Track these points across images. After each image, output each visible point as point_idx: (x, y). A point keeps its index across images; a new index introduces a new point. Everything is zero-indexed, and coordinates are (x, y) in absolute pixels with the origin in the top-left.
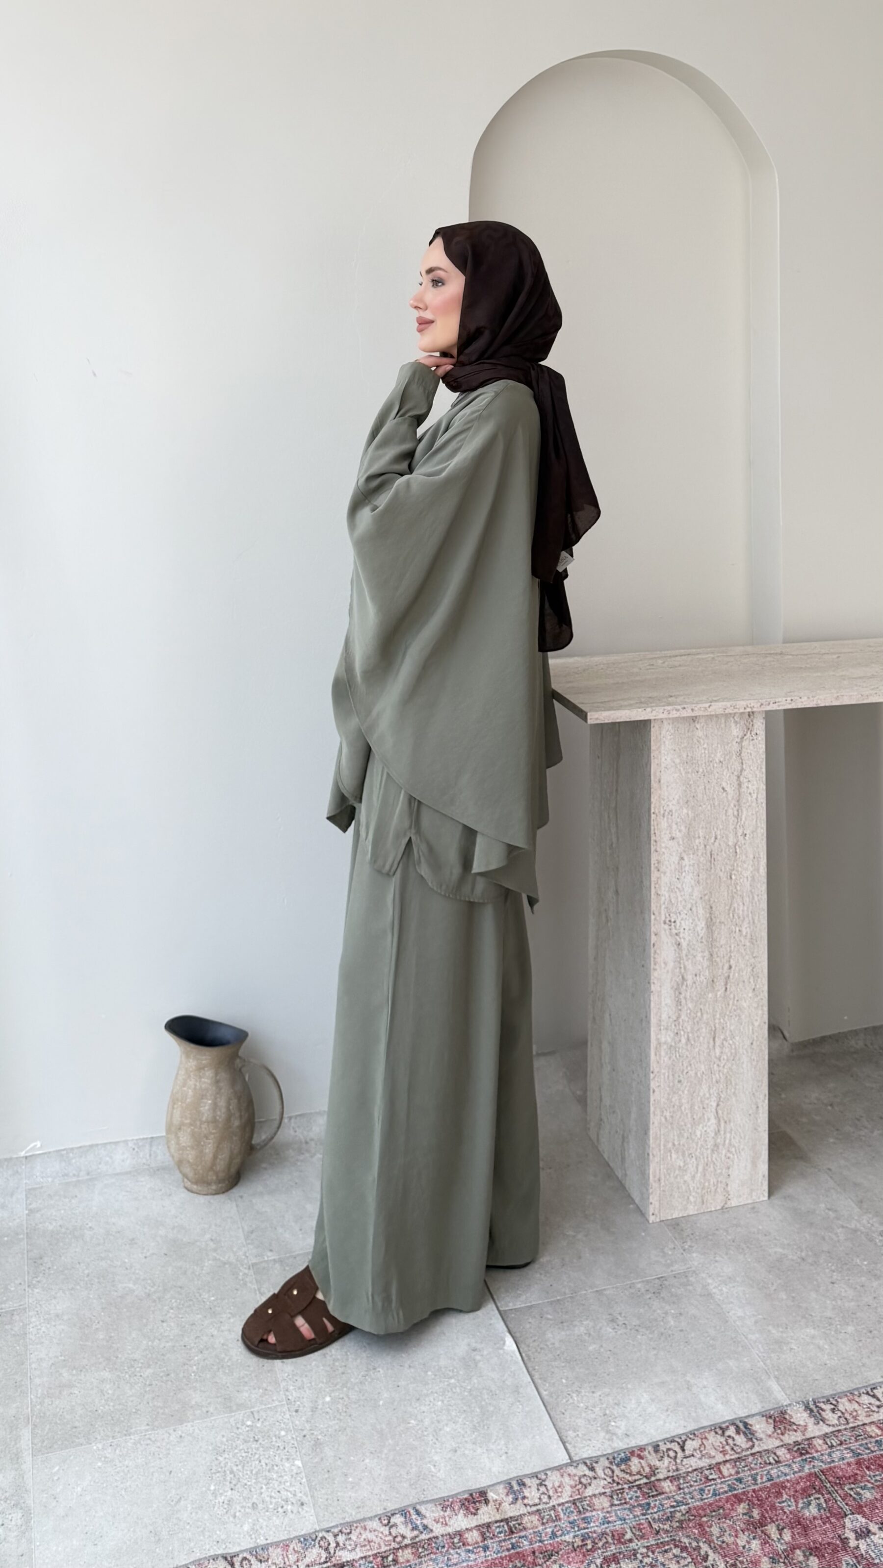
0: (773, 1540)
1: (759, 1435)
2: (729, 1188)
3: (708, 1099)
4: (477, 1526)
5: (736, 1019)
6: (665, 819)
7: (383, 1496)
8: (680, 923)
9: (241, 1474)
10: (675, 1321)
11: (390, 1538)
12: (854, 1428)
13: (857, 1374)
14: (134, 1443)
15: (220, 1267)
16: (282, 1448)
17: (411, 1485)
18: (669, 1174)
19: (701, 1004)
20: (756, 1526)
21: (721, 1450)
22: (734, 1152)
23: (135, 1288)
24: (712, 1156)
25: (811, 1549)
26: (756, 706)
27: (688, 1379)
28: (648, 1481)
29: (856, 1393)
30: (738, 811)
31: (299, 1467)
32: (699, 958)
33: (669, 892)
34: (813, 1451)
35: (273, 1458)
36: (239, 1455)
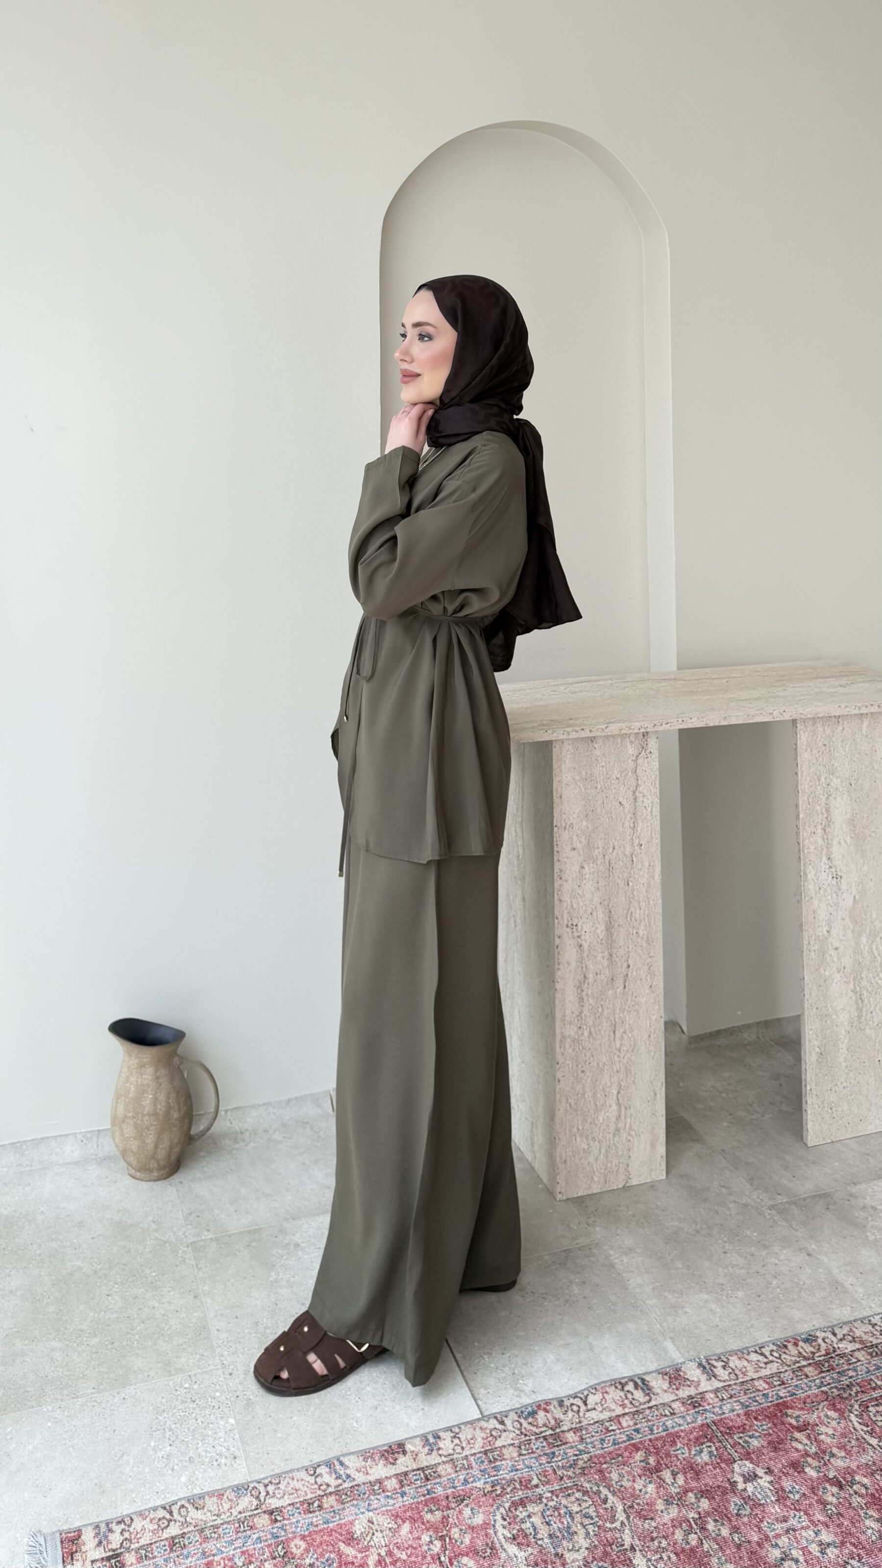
0: (667, 1484)
1: (656, 1390)
2: (630, 1169)
3: (609, 1087)
4: (395, 1475)
5: (635, 1014)
6: (567, 832)
7: (309, 1449)
8: (582, 926)
9: (178, 1431)
10: (579, 1289)
11: (316, 1486)
12: (743, 1382)
13: (746, 1334)
14: (81, 1405)
15: (161, 1245)
16: (217, 1407)
17: (335, 1440)
18: (574, 1156)
19: (601, 1000)
20: (652, 1472)
21: (621, 1403)
22: (634, 1136)
23: (82, 1266)
24: (614, 1140)
25: (702, 1491)
26: (649, 727)
27: (590, 1340)
28: (553, 1432)
29: (745, 1352)
30: (634, 823)
31: (233, 1425)
32: (599, 958)
33: (570, 897)
34: (705, 1404)
35: (208, 1416)
36: (177, 1414)
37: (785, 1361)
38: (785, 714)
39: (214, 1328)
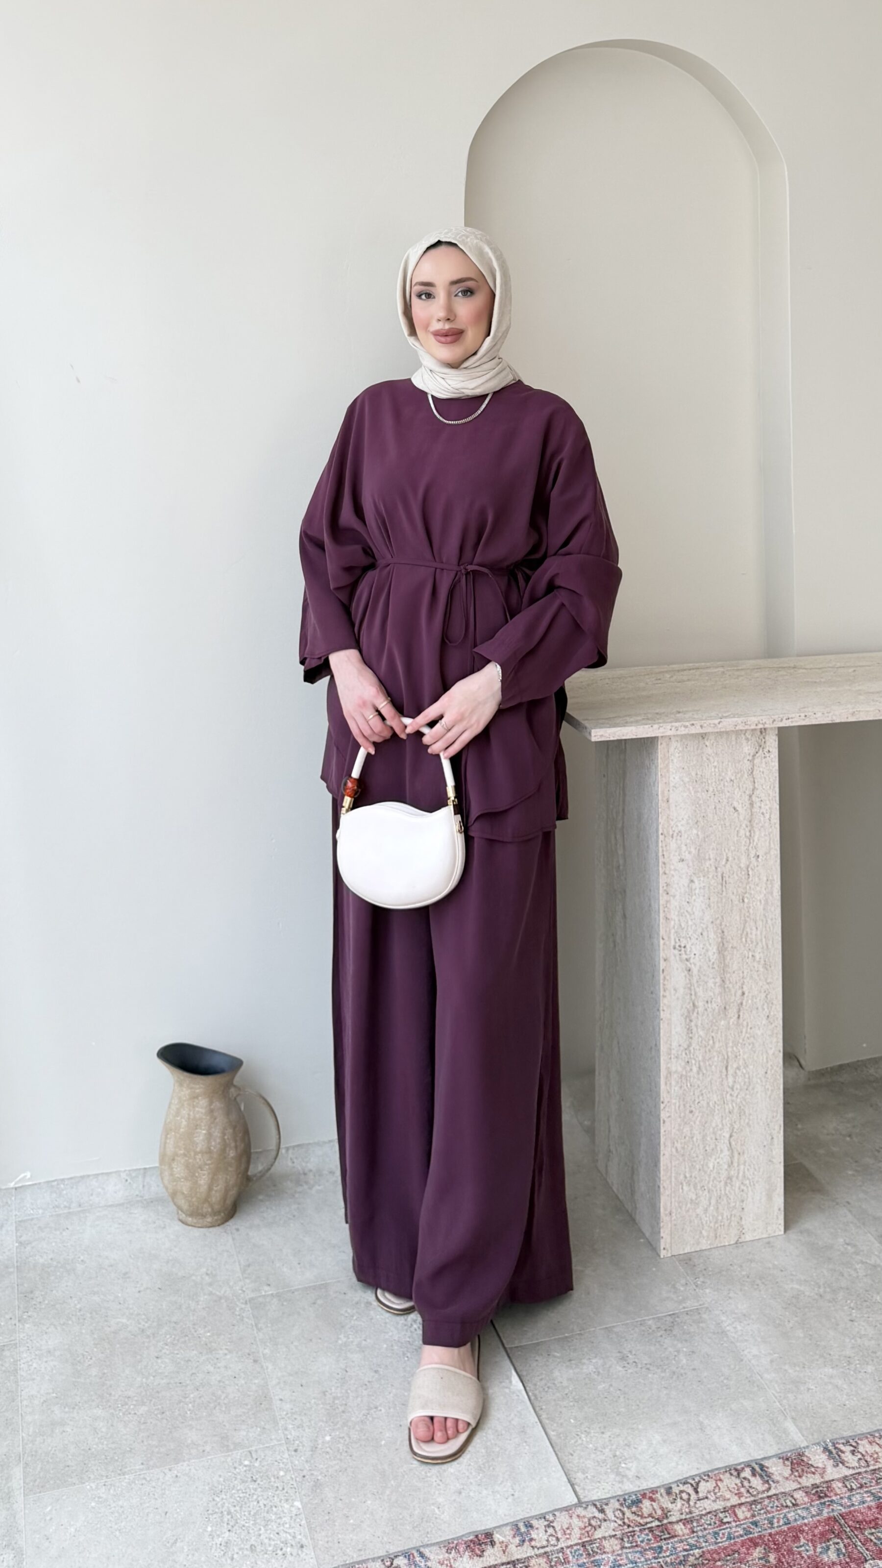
1: (776, 1477)
2: (743, 1222)
3: (721, 1130)
5: (750, 1047)
6: (674, 840)
7: (385, 1539)
8: (691, 948)
9: (238, 1515)
10: (688, 1360)
12: (875, 1470)
13: (877, 1415)
14: (129, 1483)
15: (215, 1301)
16: (281, 1488)
17: (413, 1528)
18: (680, 1207)
19: (712, 1031)
21: (736, 1492)
22: (748, 1185)
23: (128, 1323)
24: (725, 1190)
26: (767, 722)
27: (701, 1419)
28: (659, 1524)
29: (877, 1435)
30: (750, 831)
31: (299, 1509)
32: (711, 984)
33: (678, 915)
34: (832, 1494)
35: (271, 1499)
36: (236, 1495)
39: (277, 1397)
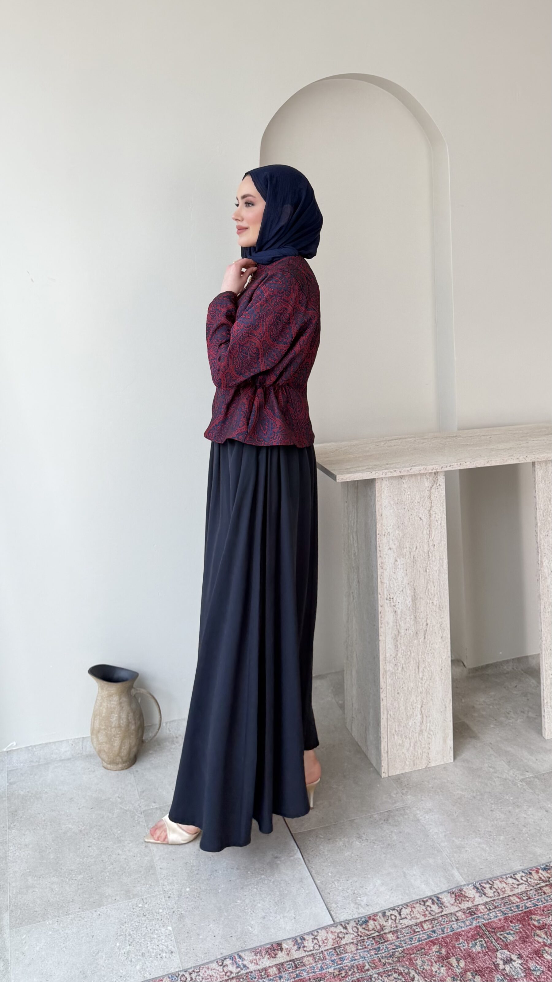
0: (453, 967)
1: (446, 904)
2: (430, 756)
3: (416, 703)
4: (275, 965)
5: (431, 655)
6: (386, 538)
7: (220, 946)
8: (396, 599)
9: (135, 936)
10: (397, 837)
11: (223, 973)
12: (503, 898)
14: (71, 920)
15: (123, 813)
16: (160, 919)
17: (237, 939)
18: (393, 748)
19: (410, 647)
20: (444, 959)
21: (423, 914)
22: (432, 734)
23: (72, 827)
24: (419, 737)
25: (476, 971)
26: (439, 468)
27: (404, 870)
28: (379, 934)
29: (505, 877)
30: (429, 531)
31: (170, 931)
32: (408, 619)
33: (389, 580)
34: (478, 913)
35: (154, 926)
36: (134, 924)
37: (530, 883)
38: (527, 459)
39: (159, 867)
